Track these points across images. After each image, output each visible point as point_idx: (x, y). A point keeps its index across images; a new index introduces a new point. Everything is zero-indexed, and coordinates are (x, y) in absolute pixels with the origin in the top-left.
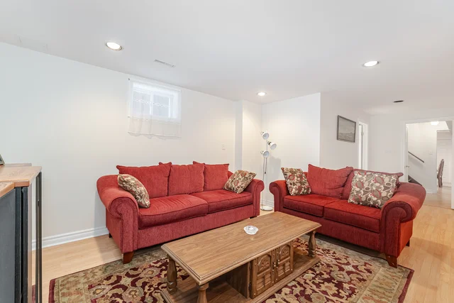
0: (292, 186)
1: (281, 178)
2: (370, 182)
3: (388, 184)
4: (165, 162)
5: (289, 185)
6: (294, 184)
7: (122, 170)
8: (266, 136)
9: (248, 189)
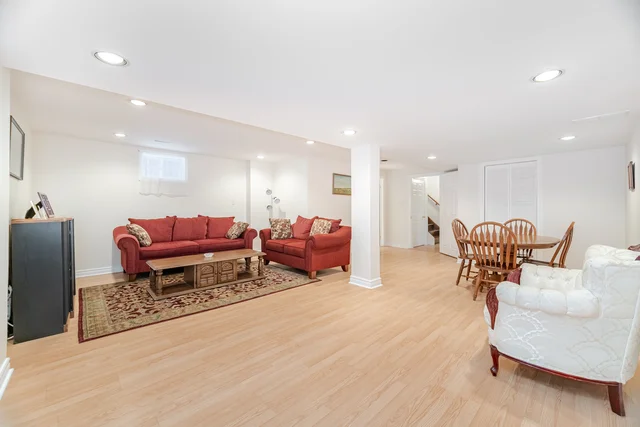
2: (317, 226)
3: (325, 227)
4: (171, 216)
5: (272, 232)
7: (132, 221)
8: (269, 192)
9: (241, 236)
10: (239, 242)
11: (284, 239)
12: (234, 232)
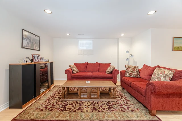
0: (127, 73)
1: (125, 69)
2: (158, 73)
3: (166, 75)
5: (126, 72)
6: (128, 72)
7: (75, 64)
8: (127, 52)
9: (111, 73)
10: (110, 75)
11: (133, 77)
12: (108, 70)
